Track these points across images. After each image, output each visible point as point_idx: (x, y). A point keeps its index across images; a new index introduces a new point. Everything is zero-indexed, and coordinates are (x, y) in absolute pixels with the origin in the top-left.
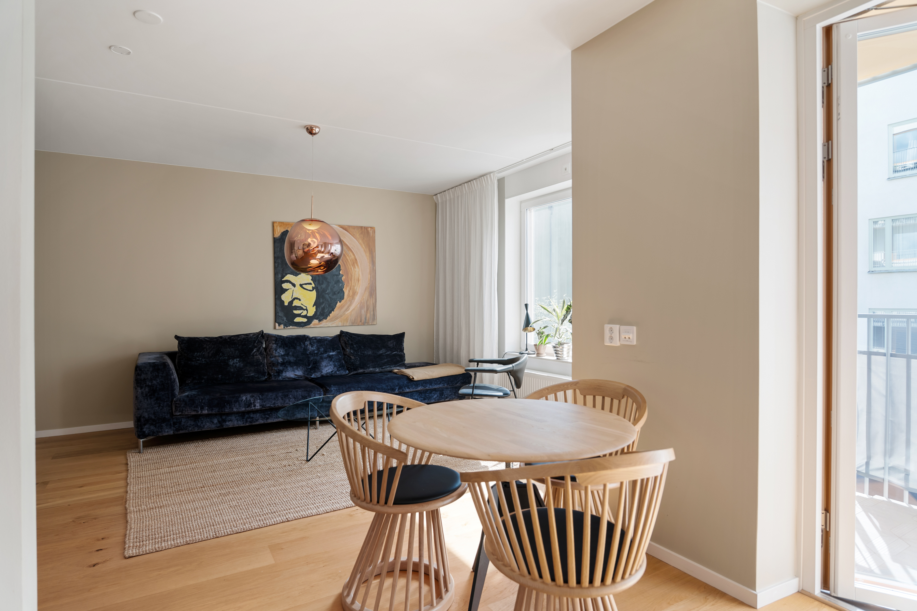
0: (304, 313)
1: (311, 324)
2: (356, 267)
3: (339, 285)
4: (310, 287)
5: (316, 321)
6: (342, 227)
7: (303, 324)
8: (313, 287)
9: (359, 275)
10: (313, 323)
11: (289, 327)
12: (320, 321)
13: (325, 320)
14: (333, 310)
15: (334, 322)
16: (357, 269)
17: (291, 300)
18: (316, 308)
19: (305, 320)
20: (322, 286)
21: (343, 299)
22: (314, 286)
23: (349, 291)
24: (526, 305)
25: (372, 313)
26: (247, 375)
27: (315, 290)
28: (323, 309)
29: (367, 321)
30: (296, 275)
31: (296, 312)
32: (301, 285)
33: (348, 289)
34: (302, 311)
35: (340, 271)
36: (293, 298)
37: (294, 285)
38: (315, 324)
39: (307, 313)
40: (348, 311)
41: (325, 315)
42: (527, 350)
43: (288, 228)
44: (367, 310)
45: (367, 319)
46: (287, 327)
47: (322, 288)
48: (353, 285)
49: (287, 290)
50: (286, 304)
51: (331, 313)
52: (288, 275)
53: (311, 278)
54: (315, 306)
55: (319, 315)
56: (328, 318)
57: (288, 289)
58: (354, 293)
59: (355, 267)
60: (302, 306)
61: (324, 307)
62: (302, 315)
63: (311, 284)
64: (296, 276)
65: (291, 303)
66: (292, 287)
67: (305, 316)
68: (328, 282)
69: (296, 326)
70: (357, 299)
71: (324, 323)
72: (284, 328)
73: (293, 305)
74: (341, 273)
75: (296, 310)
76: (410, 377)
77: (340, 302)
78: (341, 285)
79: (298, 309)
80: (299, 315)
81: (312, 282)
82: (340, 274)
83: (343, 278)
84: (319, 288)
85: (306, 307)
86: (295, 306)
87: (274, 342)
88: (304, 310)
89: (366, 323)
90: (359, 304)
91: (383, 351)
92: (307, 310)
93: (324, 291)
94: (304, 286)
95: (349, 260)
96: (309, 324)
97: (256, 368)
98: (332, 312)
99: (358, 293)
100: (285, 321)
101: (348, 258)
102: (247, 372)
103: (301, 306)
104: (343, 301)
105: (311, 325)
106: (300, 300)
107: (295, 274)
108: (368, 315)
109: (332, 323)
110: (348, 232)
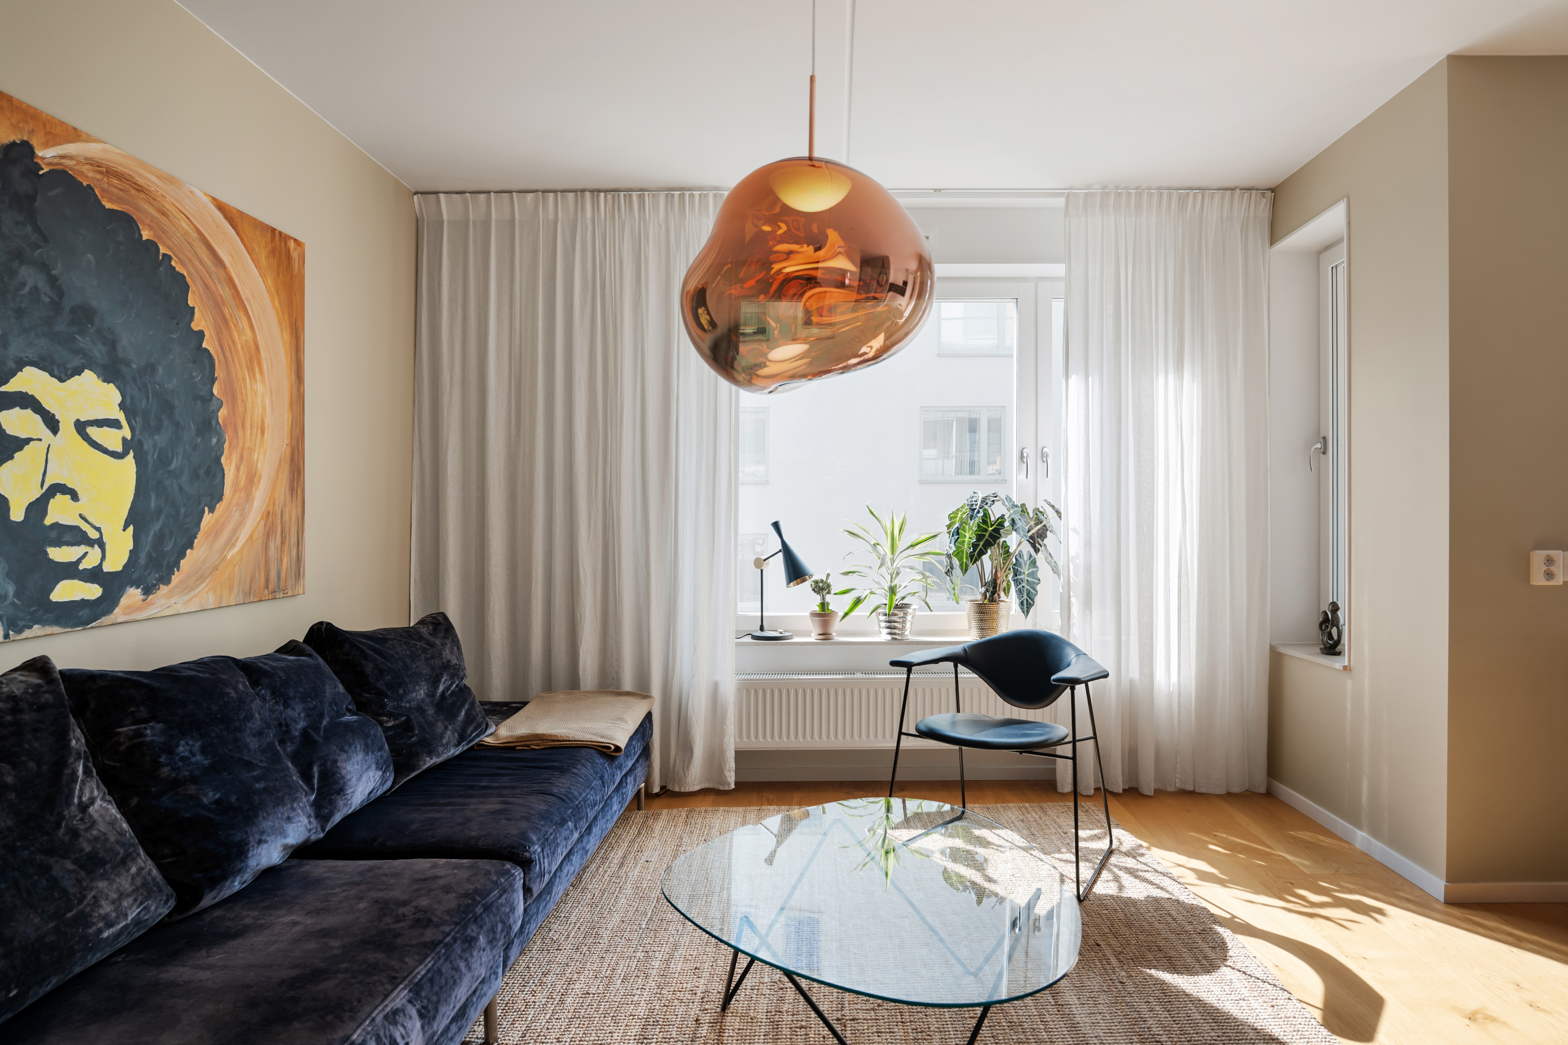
0: (92, 559)
1: (117, 610)
2: (258, 376)
3: (211, 438)
4: (112, 439)
5: (133, 595)
6: (222, 207)
7: (85, 613)
8: (124, 439)
9: (264, 408)
10: (124, 601)
11: (27, 633)
12: (147, 591)
13: (164, 589)
14: (190, 545)
15: (192, 594)
16: (259, 387)
17: (37, 493)
18: (136, 538)
19: (93, 591)
20: (156, 437)
21: (220, 499)
22: (129, 437)
23: (238, 469)
24: (776, 525)
25: (294, 553)
26: (111, 931)
27: (132, 454)
28: (160, 538)
29: (282, 584)
30: (63, 374)
31: (60, 554)
32: (81, 427)
33: (235, 458)
34: (82, 549)
35: (213, 382)
36: (46, 487)
37: (52, 424)
38: (131, 609)
39: (103, 557)
40: (234, 545)
41: (165, 563)
42: (762, 629)
43: (31, 132)
44: (283, 543)
45: (283, 574)
46: (20, 631)
47: (155, 447)
48: (248, 444)
49: (20, 444)
50: (17, 514)
51: (182, 555)
52: (29, 371)
53: (118, 398)
54: (131, 528)
55: (146, 566)
56: (176, 578)
57: (28, 441)
58: (252, 479)
59: (255, 379)
60: (85, 527)
61: (161, 529)
62: (81, 567)
63: (115, 424)
64: (62, 380)
65: (38, 507)
66: (44, 432)
67: (95, 575)
68: (177, 425)
69: (57, 622)
70: (260, 497)
71: (163, 601)
72: (6, 636)
73: (48, 521)
74: (215, 392)
75: (59, 543)
76: (610, 748)
77: (212, 510)
78: (214, 440)
79: (67, 537)
80: (71, 571)
81: (121, 416)
82: (212, 394)
83: (223, 413)
84: (145, 447)
85: (98, 529)
86: (56, 525)
87: (143, 713)
88: (90, 543)
89: (279, 590)
90: (262, 518)
91: (444, 683)
92: (101, 543)
93: (164, 460)
94: (92, 431)
95: (239, 346)
96: (109, 611)
97: (134, 870)
98: (188, 551)
99: (260, 477)
100: (13, 604)
101: (235, 334)
102: (107, 908)
103: (77, 528)
104: (220, 507)
105: (118, 614)
106: (75, 496)
107: (56, 372)
108: (285, 560)
109: (186, 598)
110: (238, 234)
